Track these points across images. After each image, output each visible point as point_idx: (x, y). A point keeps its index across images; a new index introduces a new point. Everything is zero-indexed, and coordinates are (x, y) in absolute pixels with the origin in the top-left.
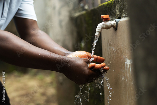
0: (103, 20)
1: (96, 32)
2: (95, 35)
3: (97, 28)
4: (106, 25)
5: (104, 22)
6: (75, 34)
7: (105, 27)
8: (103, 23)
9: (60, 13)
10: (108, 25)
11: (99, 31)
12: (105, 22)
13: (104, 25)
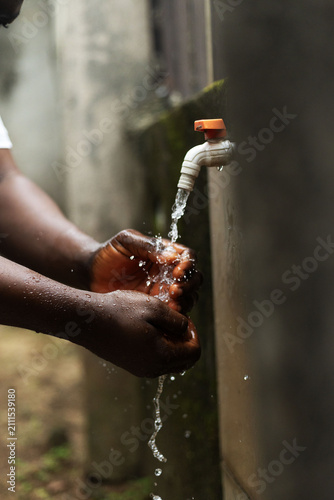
0: (206, 138)
1: (182, 177)
2: (179, 185)
3: (184, 164)
4: (215, 153)
5: (206, 143)
6: (140, 187)
7: (209, 158)
8: (204, 146)
9: (90, 120)
10: (220, 152)
11: (189, 172)
12: (210, 143)
13: (208, 153)
